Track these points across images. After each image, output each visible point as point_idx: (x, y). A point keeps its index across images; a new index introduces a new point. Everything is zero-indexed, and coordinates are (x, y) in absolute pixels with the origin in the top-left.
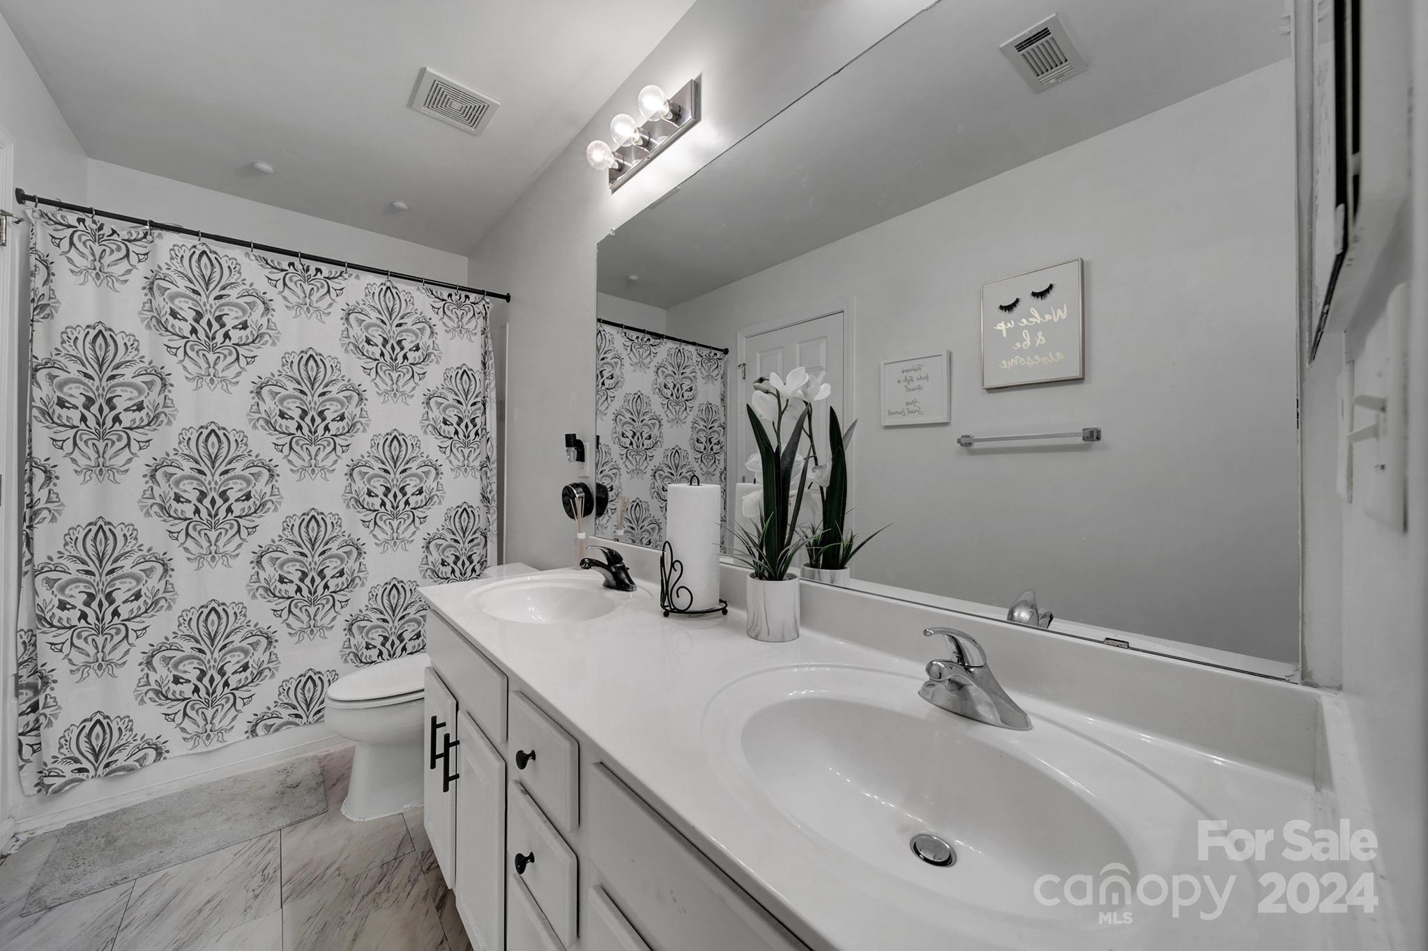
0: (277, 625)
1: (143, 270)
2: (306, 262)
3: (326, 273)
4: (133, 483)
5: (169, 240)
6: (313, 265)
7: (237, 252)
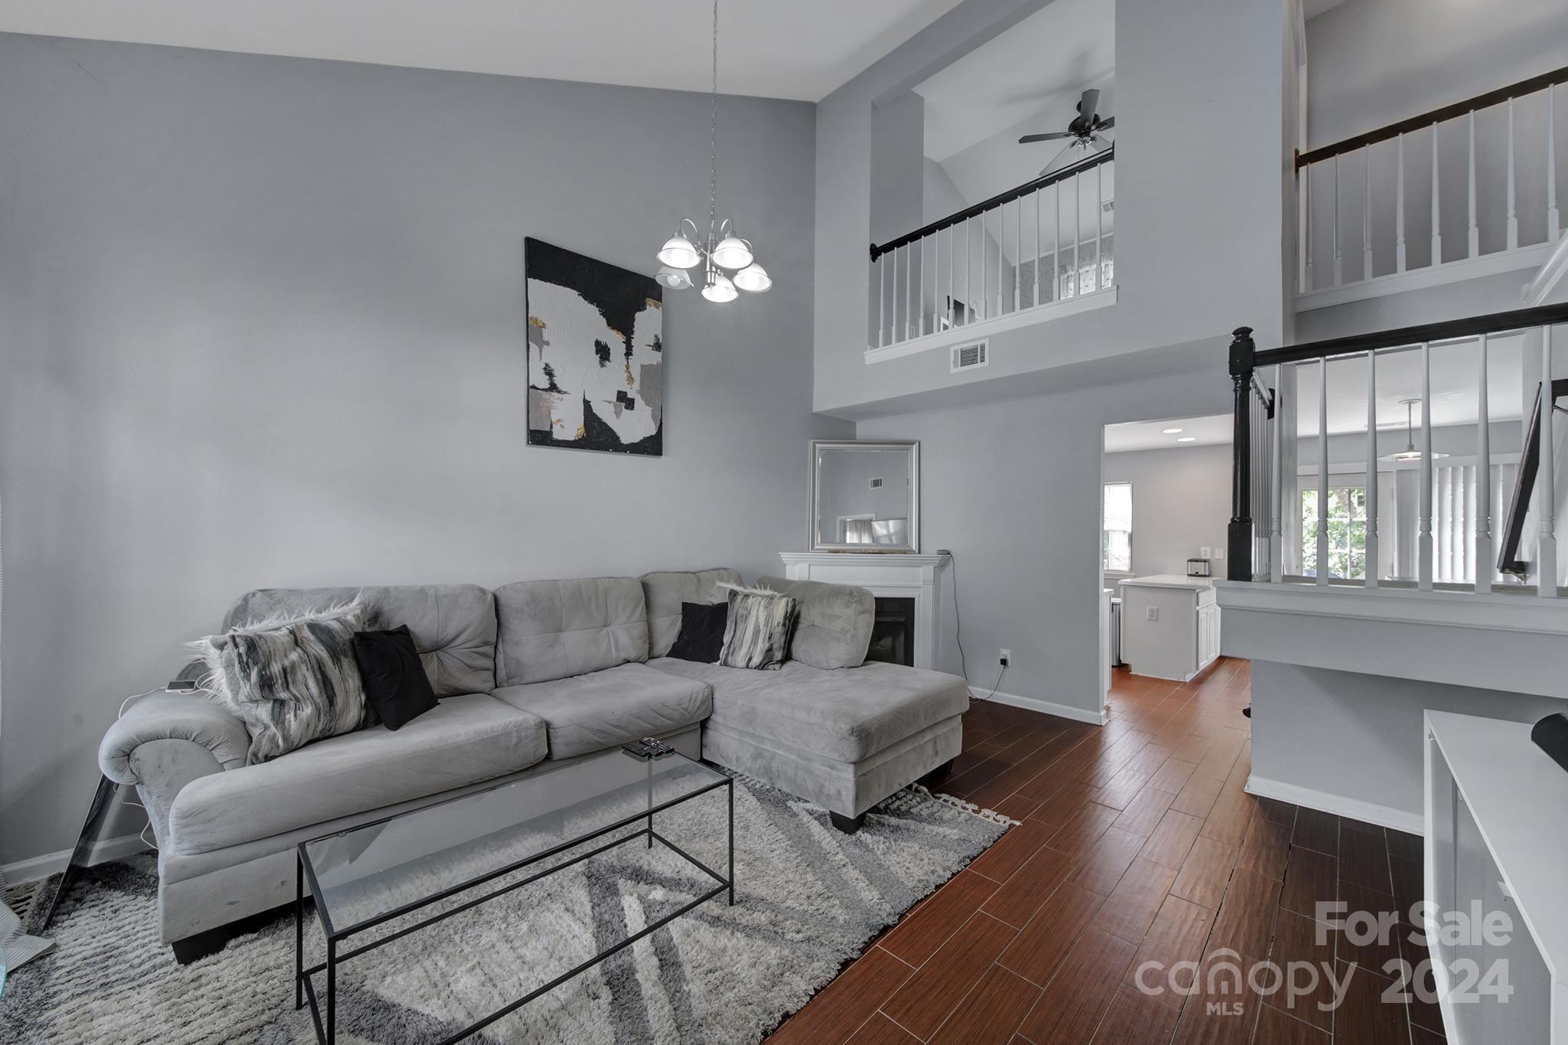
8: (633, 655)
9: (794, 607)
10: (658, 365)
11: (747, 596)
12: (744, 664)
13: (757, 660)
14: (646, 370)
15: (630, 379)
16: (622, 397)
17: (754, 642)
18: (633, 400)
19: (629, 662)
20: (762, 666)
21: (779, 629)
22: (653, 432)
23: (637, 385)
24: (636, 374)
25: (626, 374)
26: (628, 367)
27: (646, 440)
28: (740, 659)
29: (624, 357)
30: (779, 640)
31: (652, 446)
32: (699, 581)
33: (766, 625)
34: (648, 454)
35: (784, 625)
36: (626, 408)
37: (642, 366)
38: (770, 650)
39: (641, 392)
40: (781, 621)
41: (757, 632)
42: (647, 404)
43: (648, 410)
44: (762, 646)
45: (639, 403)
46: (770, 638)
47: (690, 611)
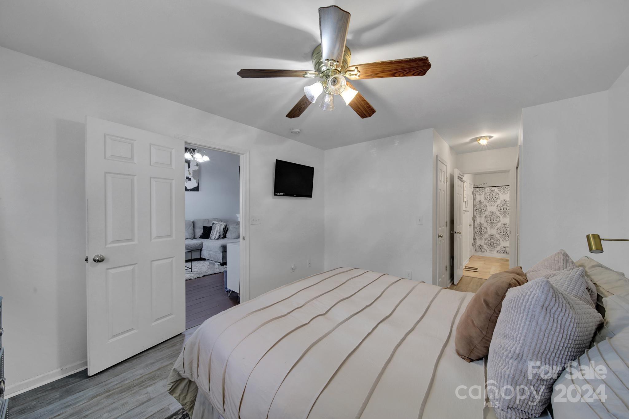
0: (500, 238)
1: (484, 193)
2: (504, 187)
3: (507, 188)
4: (483, 218)
5: (487, 188)
6: (505, 187)
7: (494, 188)
8: (189, 238)
9: (226, 226)
10: (198, 170)
11: (216, 224)
12: (214, 239)
13: (217, 237)
14: (194, 171)
15: (190, 174)
16: (187, 178)
17: (216, 234)
18: (190, 179)
19: (188, 239)
20: (218, 239)
21: (222, 231)
22: (196, 185)
23: (191, 175)
24: (191, 172)
25: (188, 173)
26: (189, 171)
27: (194, 188)
28: (213, 238)
29: (188, 169)
30: (222, 233)
31: (197, 189)
32: (209, 221)
33: (219, 230)
34: (195, 191)
35: (223, 230)
36: (189, 180)
37: (193, 170)
38: (220, 235)
39: (193, 177)
40: (223, 229)
41: (217, 232)
42: (195, 179)
43: (195, 181)
44: (218, 234)
45: (192, 179)
46: (220, 233)
47: (205, 228)
